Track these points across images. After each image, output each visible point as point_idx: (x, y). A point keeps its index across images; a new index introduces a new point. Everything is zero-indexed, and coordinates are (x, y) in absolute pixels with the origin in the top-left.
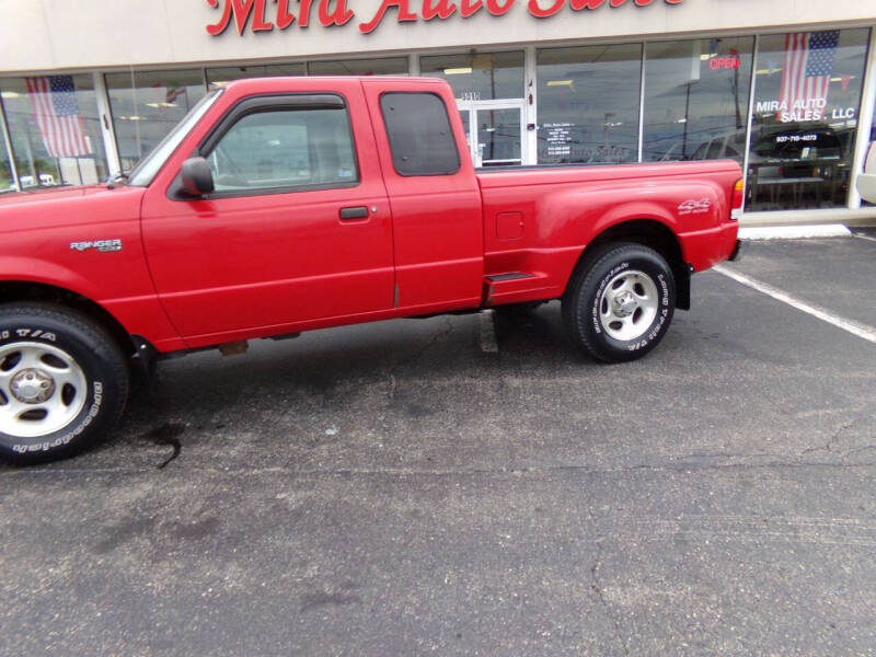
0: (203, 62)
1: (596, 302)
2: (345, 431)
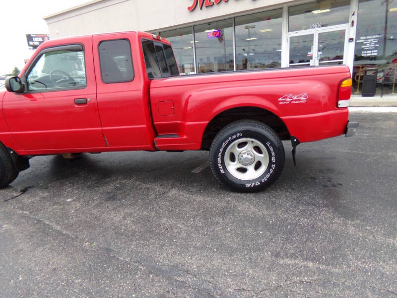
0: (192, 23)
1: (220, 155)
2: (74, 201)
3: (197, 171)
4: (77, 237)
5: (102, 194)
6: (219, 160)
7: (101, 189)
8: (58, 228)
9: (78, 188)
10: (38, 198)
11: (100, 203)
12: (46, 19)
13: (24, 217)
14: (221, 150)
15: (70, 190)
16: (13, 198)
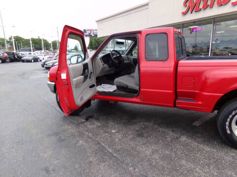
1: (229, 120)
2: (116, 132)
3: (197, 124)
4: (124, 161)
5: (133, 130)
6: (227, 123)
7: (132, 127)
8: (110, 150)
9: (117, 123)
10: (95, 126)
11: (134, 137)
12: (97, 22)
13: (89, 137)
14: (231, 116)
15: (112, 123)
16: (82, 123)
